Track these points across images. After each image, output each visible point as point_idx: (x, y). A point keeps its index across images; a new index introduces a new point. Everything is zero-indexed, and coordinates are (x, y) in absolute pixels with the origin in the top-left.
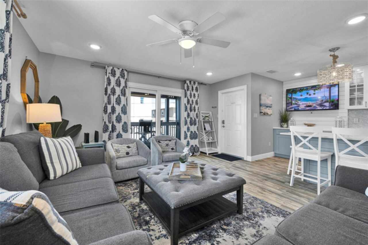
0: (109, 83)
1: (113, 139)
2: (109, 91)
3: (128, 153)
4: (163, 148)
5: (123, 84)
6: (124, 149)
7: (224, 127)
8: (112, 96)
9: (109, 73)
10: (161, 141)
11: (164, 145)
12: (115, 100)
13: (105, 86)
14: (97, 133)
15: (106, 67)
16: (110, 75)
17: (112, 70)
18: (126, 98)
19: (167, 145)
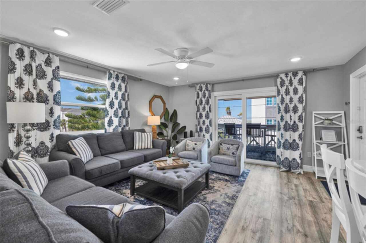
0: (198, 97)
1: (194, 136)
2: (198, 103)
3: (194, 149)
4: (224, 150)
5: (207, 95)
6: (192, 145)
7: (361, 138)
8: (200, 106)
9: (198, 89)
10: (223, 144)
11: (225, 148)
12: (202, 108)
13: (196, 99)
14: (191, 132)
15: (196, 85)
16: (199, 90)
17: (200, 86)
18: (209, 106)
19: (228, 149)
